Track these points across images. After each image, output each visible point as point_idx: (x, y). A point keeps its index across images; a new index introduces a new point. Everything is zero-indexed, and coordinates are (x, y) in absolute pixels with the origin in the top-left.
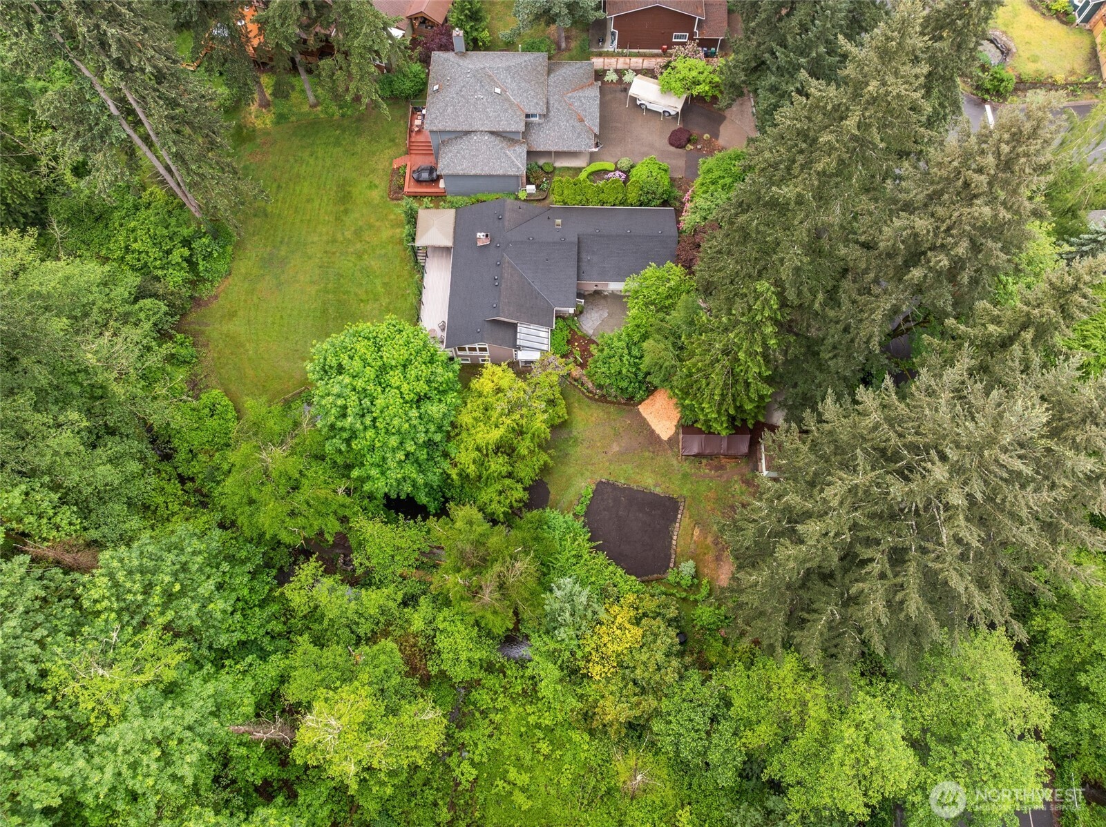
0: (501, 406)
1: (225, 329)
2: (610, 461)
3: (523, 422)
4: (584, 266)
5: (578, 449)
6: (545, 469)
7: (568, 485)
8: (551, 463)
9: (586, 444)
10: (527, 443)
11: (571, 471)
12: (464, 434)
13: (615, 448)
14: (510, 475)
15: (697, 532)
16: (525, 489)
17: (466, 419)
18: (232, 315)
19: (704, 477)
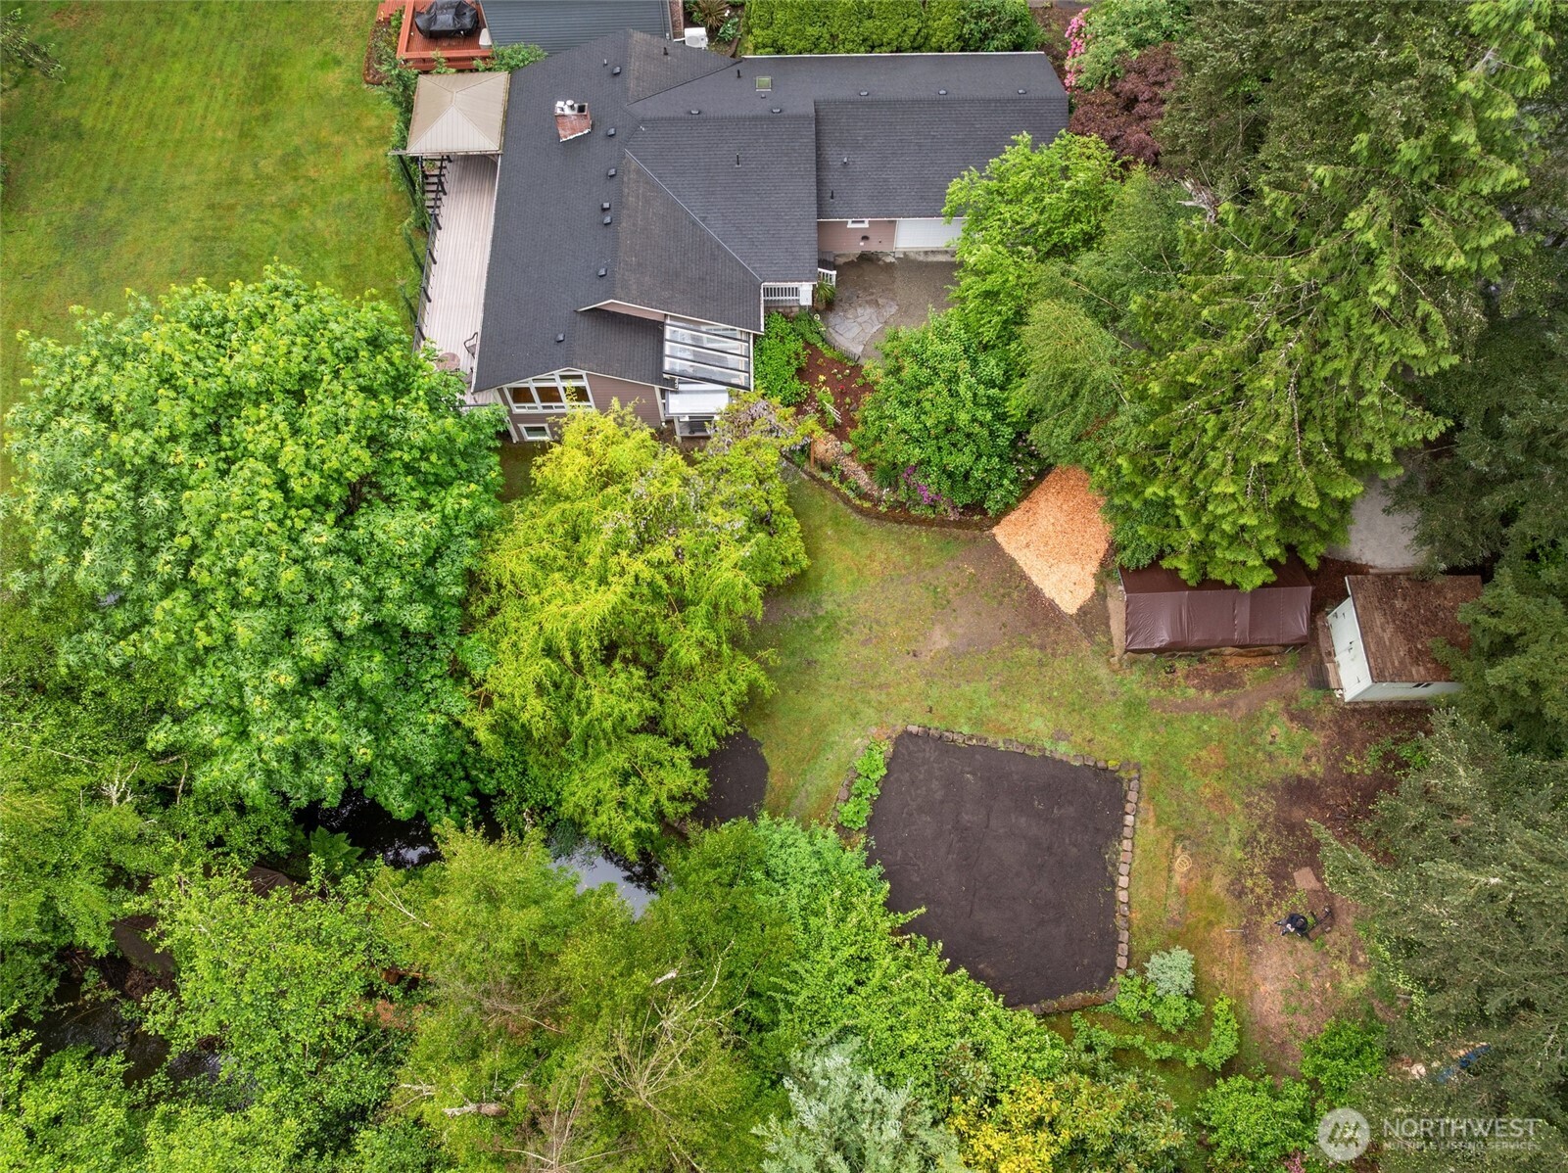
0: (613, 519)
2: (929, 677)
3: (683, 570)
4: (834, 180)
5: (841, 647)
6: (753, 704)
7: (819, 743)
8: (768, 687)
9: (860, 634)
10: (698, 629)
11: (824, 706)
12: (510, 611)
13: (940, 640)
14: (652, 725)
15: (1182, 863)
16: (697, 763)
17: (509, 561)
19: (1187, 706)
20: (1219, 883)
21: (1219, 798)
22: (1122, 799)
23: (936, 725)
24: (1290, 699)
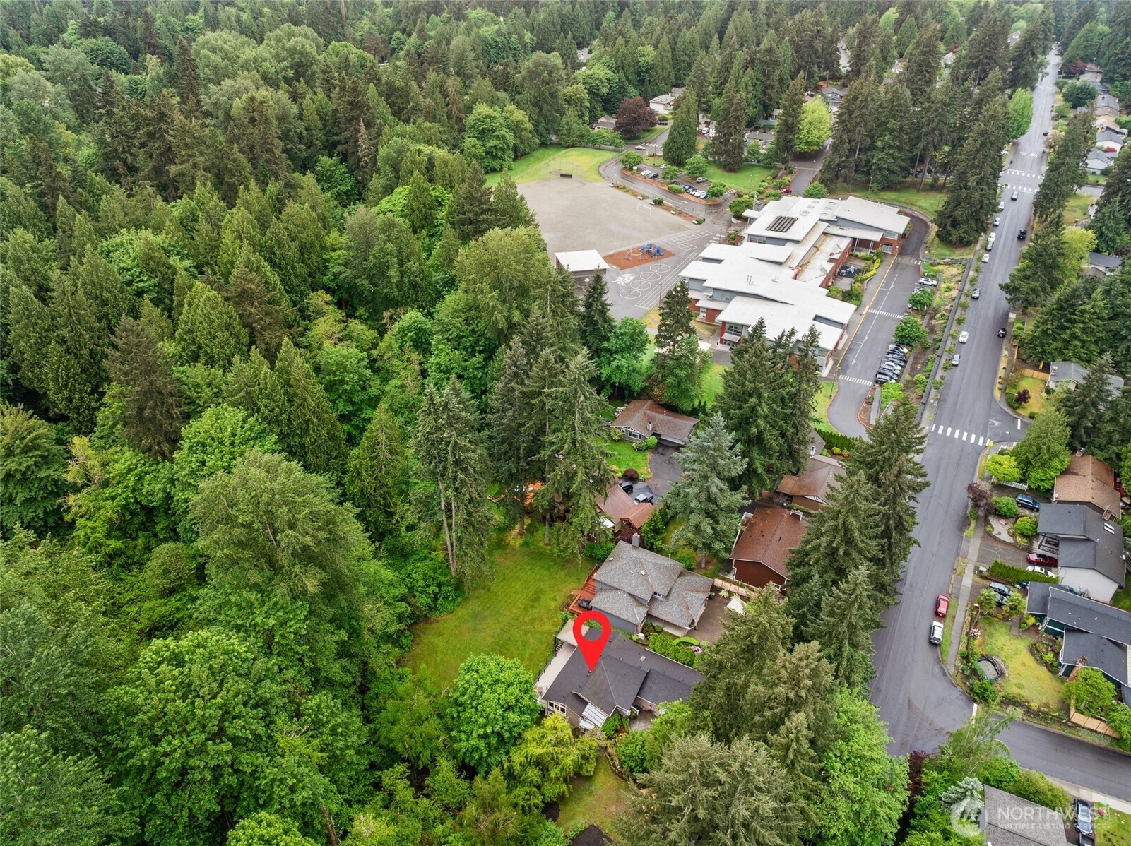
1: (433, 640)
2: (605, 815)
4: (646, 689)
6: (561, 797)
7: (572, 818)
8: (567, 794)
9: (596, 797)
11: (578, 809)
13: (613, 809)
18: (441, 634)
23: (601, 826)
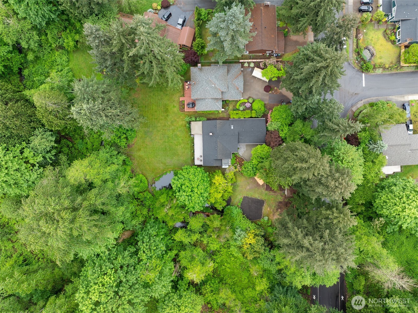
1: (138, 154)
2: (247, 191)
4: (240, 140)
5: (238, 188)
7: (236, 197)
8: (232, 195)
11: (237, 194)
13: (248, 188)
15: (268, 209)
18: (139, 150)
19: (271, 194)
20: (272, 210)
21: (273, 203)
22: (264, 203)
23: (247, 196)
24: (281, 194)
